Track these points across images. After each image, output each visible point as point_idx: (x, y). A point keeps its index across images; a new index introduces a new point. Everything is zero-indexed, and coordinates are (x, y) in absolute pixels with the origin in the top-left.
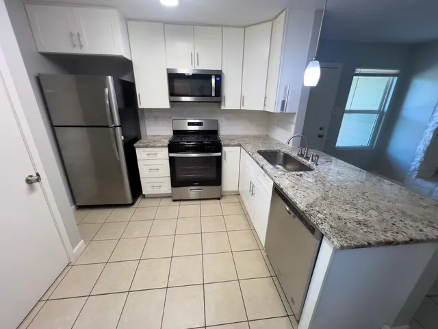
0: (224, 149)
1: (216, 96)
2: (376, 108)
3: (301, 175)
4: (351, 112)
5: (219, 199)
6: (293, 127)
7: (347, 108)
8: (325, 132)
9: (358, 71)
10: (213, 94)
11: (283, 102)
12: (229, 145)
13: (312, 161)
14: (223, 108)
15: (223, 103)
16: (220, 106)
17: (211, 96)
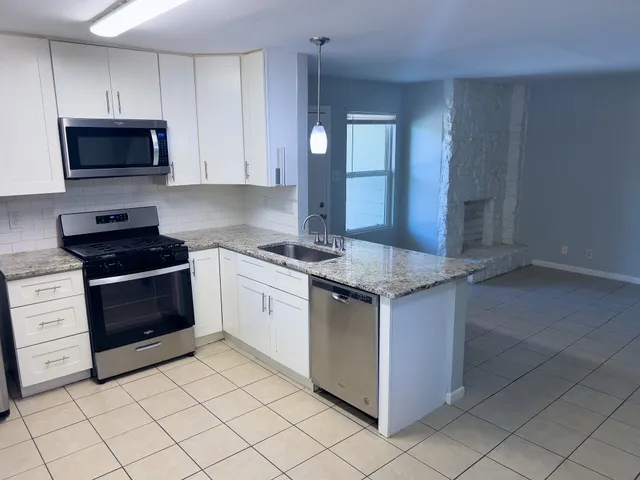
0: (192, 255)
1: (160, 164)
2: (382, 167)
3: (335, 262)
4: (354, 175)
5: (191, 354)
6: (295, 206)
7: (349, 170)
8: (326, 210)
9: (350, 117)
10: (156, 162)
11: (278, 171)
12: (199, 248)
13: (337, 247)
14: (171, 183)
15: (170, 175)
16: (164, 182)
17: (151, 165)
